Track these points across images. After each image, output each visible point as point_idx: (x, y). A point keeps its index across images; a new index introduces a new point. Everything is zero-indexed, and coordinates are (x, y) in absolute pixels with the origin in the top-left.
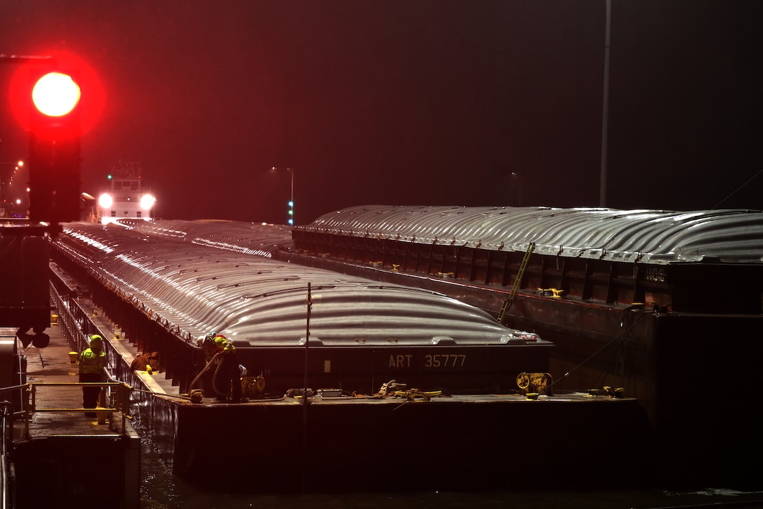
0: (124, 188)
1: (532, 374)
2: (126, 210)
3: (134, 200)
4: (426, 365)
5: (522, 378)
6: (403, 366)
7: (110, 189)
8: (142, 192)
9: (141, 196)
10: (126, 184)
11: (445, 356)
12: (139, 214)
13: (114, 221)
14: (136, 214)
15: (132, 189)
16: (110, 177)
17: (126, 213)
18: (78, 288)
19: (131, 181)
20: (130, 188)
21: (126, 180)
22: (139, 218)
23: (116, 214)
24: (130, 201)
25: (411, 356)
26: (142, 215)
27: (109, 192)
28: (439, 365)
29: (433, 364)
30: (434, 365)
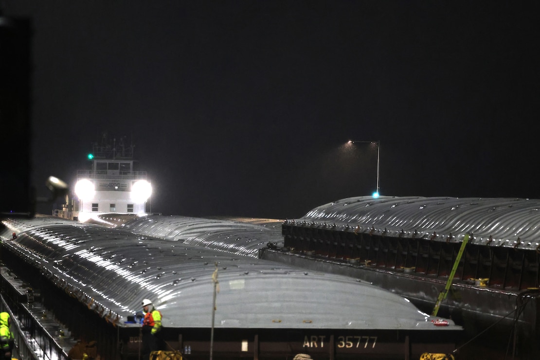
0: (109, 171)
1: (434, 354)
2: (112, 202)
3: (123, 188)
4: (339, 346)
5: (425, 357)
6: (316, 346)
7: (90, 173)
8: (134, 177)
9: (133, 183)
10: (113, 167)
11: (358, 337)
12: (130, 207)
13: (95, 216)
14: (126, 208)
15: (121, 173)
16: (91, 156)
17: (112, 206)
18: (30, 291)
19: (119, 162)
20: (118, 171)
21: (113, 161)
22: (130, 213)
23: (99, 207)
24: (117, 190)
25: (325, 337)
26: (134, 209)
27: (90, 177)
28: (351, 346)
29: (345, 345)
30: (347, 346)
